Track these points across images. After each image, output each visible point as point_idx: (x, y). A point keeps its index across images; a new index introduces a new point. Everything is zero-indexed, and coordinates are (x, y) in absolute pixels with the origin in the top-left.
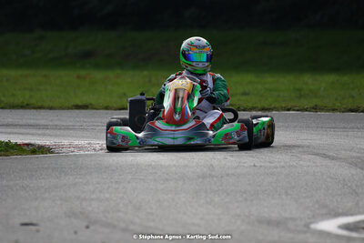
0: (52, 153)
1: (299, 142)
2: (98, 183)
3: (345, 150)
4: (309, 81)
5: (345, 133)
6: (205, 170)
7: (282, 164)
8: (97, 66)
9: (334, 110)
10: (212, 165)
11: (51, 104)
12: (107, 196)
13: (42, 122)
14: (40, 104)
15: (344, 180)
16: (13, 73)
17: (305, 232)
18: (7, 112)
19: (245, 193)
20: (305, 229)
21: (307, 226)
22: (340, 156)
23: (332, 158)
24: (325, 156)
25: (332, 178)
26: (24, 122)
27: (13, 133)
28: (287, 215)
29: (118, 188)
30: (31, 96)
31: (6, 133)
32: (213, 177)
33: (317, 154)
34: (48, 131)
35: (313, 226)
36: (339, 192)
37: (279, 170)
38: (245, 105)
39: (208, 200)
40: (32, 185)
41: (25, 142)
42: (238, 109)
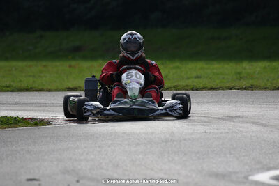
0: (50, 124)
1: (239, 114)
2: (85, 147)
3: (275, 119)
4: (246, 67)
5: (275, 107)
6: (168, 136)
7: (227, 130)
8: (85, 58)
9: (266, 88)
10: (172, 132)
11: (49, 87)
12: (93, 157)
13: (42, 101)
14: (40, 88)
15: (274, 142)
16: (20, 64)
17: (244, 183)
18: (15, 94)
19: (198, 153)
20: (245, 180)
21: (246, 178)
22: (271, 124)
23: (265, 126)
24: (259, 124)
25: (265, 141)
26: (29, 101)
27: (20, 110)
28: (230, 170)
29: (100, 152)
30: (34, 82)
31: (14, 110)
32: (174, 141)
33: (253, 123)
34: (47, 108)
35: (251, 178)
36: (270, 152)
37: (224, 135)
38: (197, 86)
39: (170, 159)
40: (35, 150)
41: (29, 117)
42: (193, 89)
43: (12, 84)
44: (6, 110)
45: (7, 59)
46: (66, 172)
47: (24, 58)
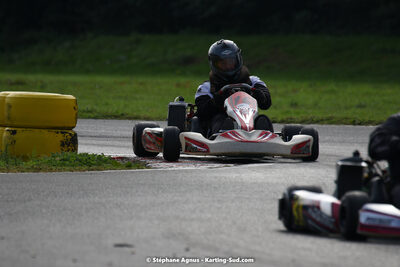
0: (149, 167)
2: (199, 202)
11: (148, 115)
12: (209, 216)
14: (135, 114)
16: (107, 80)
18: (100, 122)
26: (118, 133)
27: (106, 146)
29: (219, 208)
30: (126, 106)
31: (99, 145)
40: (126, 203)
41: (119, 155)
42: (354, 123)
43: (95, 107)
44: (86, 144)
45: (88, 72)
46: (170, 236)
47: (113, 72)
